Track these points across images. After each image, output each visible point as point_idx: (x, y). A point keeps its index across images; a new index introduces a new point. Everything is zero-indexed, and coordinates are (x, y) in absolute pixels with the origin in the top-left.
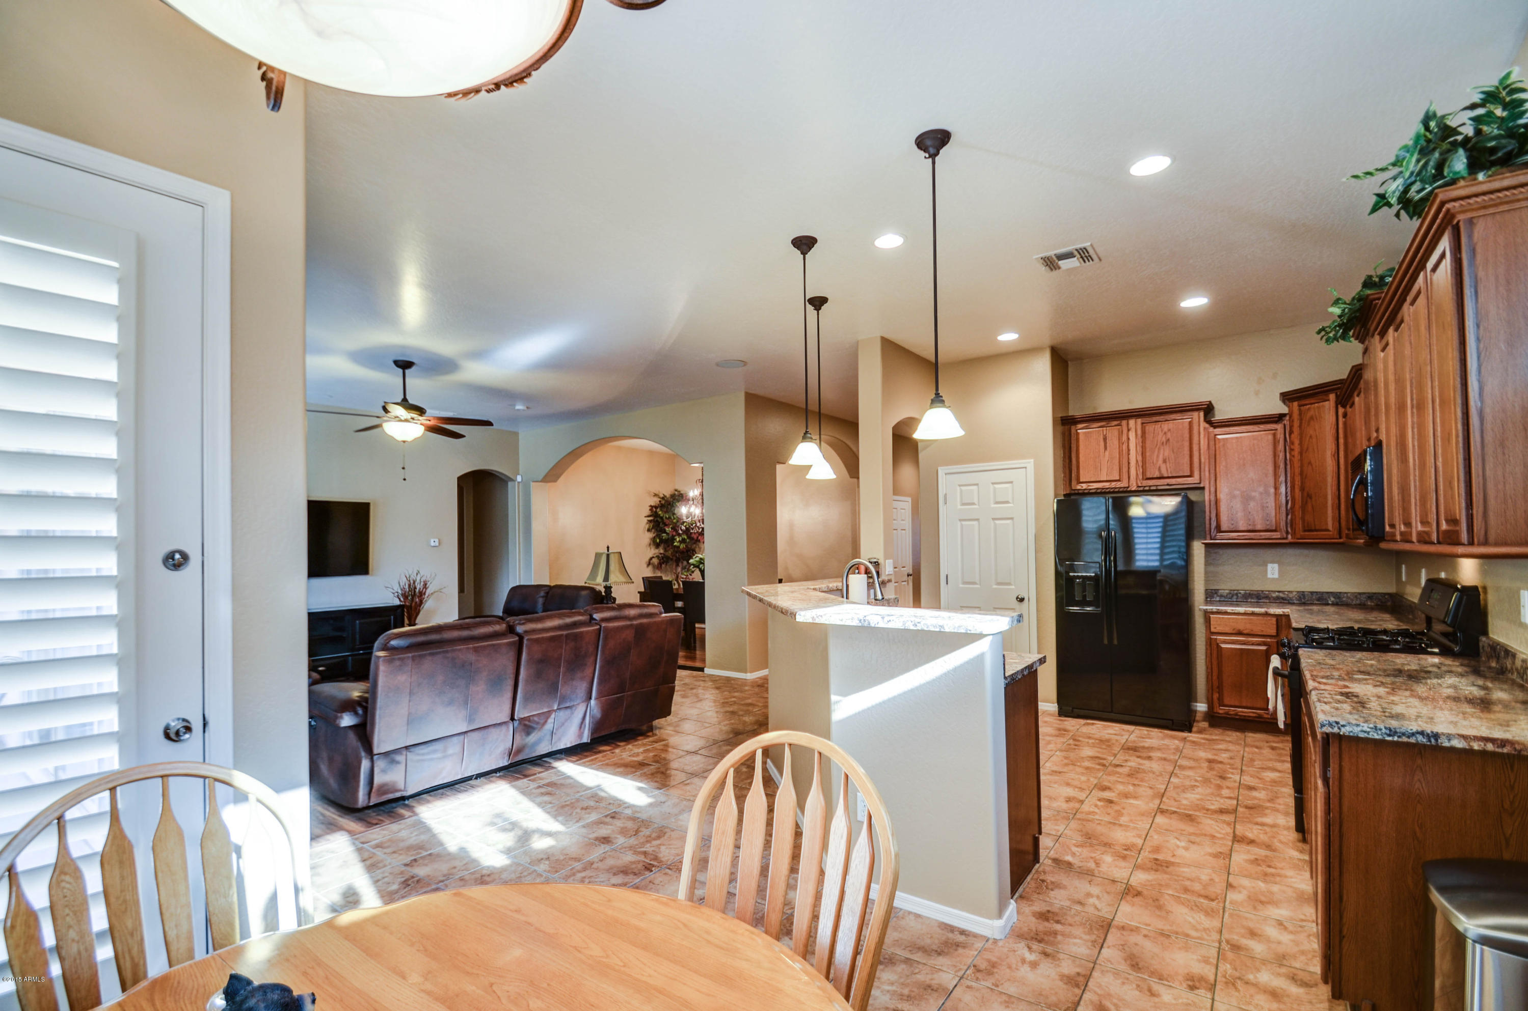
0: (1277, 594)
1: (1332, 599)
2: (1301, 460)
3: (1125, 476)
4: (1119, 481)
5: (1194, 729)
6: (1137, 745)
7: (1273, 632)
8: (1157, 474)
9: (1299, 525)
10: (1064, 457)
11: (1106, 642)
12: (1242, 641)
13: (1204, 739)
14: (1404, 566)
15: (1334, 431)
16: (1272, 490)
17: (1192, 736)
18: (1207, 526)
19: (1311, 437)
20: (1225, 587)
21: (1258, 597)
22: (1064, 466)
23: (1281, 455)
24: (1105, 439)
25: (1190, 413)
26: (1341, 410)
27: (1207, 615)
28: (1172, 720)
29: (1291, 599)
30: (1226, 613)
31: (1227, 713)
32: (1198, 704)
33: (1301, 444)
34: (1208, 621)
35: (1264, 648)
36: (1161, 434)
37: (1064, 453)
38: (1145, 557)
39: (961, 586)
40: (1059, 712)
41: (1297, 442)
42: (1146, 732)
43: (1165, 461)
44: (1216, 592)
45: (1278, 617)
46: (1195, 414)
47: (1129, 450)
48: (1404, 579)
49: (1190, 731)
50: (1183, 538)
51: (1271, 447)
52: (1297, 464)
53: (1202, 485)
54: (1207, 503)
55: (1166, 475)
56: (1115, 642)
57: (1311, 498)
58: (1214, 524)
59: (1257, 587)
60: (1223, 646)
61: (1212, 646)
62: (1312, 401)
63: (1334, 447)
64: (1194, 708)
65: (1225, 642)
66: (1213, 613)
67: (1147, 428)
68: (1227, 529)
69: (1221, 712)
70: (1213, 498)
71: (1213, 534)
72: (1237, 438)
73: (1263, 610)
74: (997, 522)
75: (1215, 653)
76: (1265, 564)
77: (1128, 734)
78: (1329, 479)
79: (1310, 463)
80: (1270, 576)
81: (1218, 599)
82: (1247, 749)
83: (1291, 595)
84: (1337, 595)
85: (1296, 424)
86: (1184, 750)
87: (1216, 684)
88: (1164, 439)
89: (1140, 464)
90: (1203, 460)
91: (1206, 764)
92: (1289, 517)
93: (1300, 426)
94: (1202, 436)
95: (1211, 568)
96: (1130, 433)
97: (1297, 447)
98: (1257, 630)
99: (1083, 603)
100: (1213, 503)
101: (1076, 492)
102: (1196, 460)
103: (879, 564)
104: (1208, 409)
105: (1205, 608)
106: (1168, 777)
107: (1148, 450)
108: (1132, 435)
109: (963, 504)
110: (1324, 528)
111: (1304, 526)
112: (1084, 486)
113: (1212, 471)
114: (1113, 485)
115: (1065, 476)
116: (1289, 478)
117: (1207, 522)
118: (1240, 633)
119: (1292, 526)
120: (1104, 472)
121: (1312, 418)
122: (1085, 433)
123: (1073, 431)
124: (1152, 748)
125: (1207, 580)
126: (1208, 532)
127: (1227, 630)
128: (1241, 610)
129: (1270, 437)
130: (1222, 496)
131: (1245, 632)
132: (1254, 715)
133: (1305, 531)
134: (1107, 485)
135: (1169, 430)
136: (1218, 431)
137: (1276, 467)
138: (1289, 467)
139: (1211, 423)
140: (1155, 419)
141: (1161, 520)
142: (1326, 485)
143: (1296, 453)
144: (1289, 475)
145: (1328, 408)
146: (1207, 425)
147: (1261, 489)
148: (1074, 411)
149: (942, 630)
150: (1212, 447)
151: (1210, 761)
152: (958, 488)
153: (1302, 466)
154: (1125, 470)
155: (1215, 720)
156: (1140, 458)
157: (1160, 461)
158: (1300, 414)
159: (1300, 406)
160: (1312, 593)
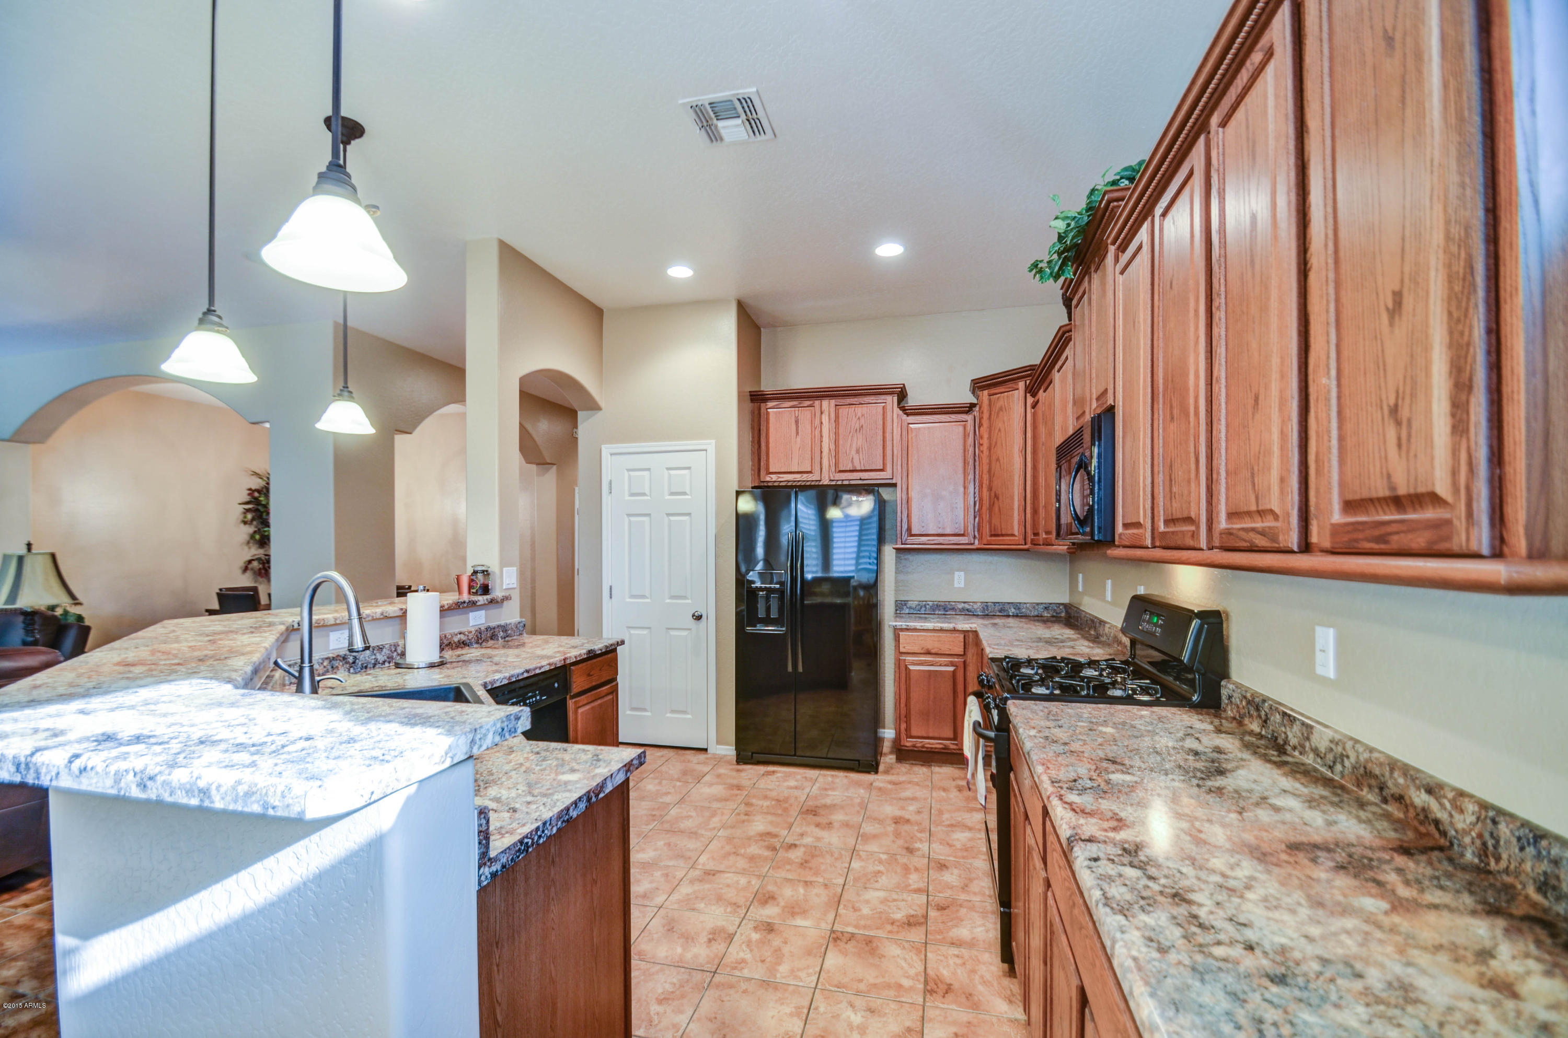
0: (963, 605)
1: (1013, 610)
2: (990, 456)
3: (817, 468)
4: (810, 472)
5: (881, 768)
6: (818, 803)
7: (960, 650)
8: (849, 467)
9: (986, 530)
10: (753, 442)
11: (790, 669)
12: (930, 661)
13: (890, 782)
14: (1081, 576)
15: (1022, 424)
16: (962, 489)
17: (878, 780)
18: (899, 528)
19: (1000, 430)
20: (915, 596)
21: (944, 609)
22: (753, 453)
23: (971, 450)
24: (797, 422)
25: (883, 397)
26: (1030, 400)
27: (897, 631)
28: (858, 761)
29: (975, 610)
30: (915, 630)
31: (914, 746)
32: (886, 731)
33: (990, 438)
34: (897, 639)
35: (951, 669)
36: (855, 419)
37: (753, 437)
38: (842, 562)
39: (628, 600)
40: (738, 755)
41: (986, 436)
42: (830, 779)
43: (858, 451)
44: (905, 603)
45: (965, 633)
46: (889, 399)
47: (821, 436)
48: (1080, 589)
49: (877, 772)
50: (875, 543)
51: (961, 442)
52: (985, 461)
53: (894, 481)
54: (899, 502)
55: (858, 468)
56: (800, 669)
57: (998, 499)
58: (905, 527)
59: (943, 596)
60: (911, 667)
61: (901, 668)
62: (1003, 390)
63: (1022, 442)
64: (881, 735)
65: (914, 664)
66: (902, 630)
67: (841, 411)
68: (918, 533)
69: (908, 744)
70: (904, 497)
71: (904, 539)
72: (929, 428)
73: (951, 626)
74: (672, 518)
75: (903, 675)
76: (951, 572)
77: (810, 784)
78: (1016, 478)
79: (998, 460)
80: (956, 585)
81: (907, 611)
82: (934, 794)
83: (975, 606)
84: (1017, 606)
85: (986, 415)
86: (870, 806)
87: (903, 712)
88: (857, 426)
89: (833, 454)
90: (895, 452)
91: (891, 828)
92: (977, 519)
93: (990, 418)
94: (895, 425)
95: (901, 577)
96: (823, 416)
97: (985, 441)
98: (945, 649)
99: (767, 621)
100: (904, 502)
101: (765, 484)
102: (889, 452)
103: (488, 574)
104: (902, 394)
105: (894, 624)
106: (848, 859)
107: (841, 437)
108: (825, 419)
109: (632, 495)
110: (1009, 532)
111: (990, 530)
112: (774, 477)
113: (905, 465)
114: (805, 477)
115: (753, 465)
116: (977, 477)
117: (899, 524)
118: (928, 653)
119: (979, 531)
120: (795, 461)
121: (1001, 409)
122: (776, 413)
123: (763, 410)
124: (834, 805)
125: (897, 590)
126: (899, 536)
127: (916, 649)
128: (929, 625)
129: (961, 429)
130: (913, 494)
131: (933, 651)
132: (941, 746)
133: (991, 536)
134: (798, 477)
135: (863, 415)
136: (911, 419)
137: (965, 462)
138: (977, 463)
139: (903, 409)
140: (849, 401)
141: (858, 523)
142: (1013, 484)
143: (985, 448)
144: (977, 473)
145: (1016, 398)
146: (901, 412)
147: (951, 488)
148: (767, 385)
149: (207, 803)
150: (905, 439)
151: (897, 821)
152: (626, 473)
153: (990, 464)
154: (817, 459)
155: (904, 754)
156: (832, 447)
157: (853, 452)
158: (990, 405)
159: (990, 395)
160: (994, 603)
